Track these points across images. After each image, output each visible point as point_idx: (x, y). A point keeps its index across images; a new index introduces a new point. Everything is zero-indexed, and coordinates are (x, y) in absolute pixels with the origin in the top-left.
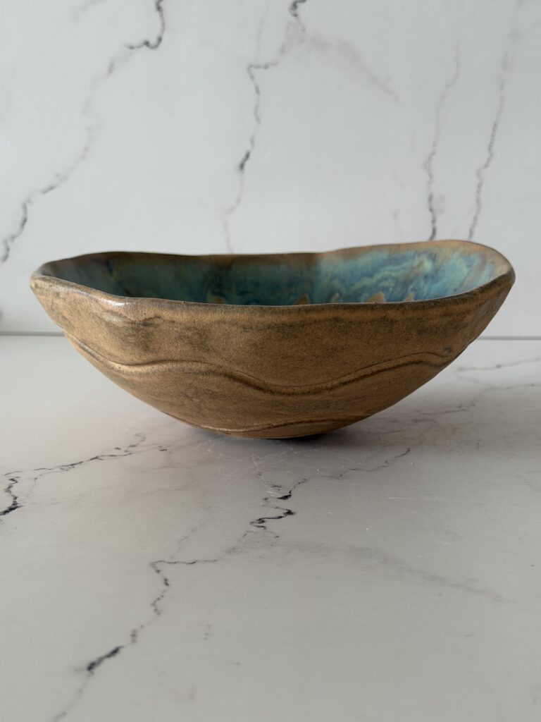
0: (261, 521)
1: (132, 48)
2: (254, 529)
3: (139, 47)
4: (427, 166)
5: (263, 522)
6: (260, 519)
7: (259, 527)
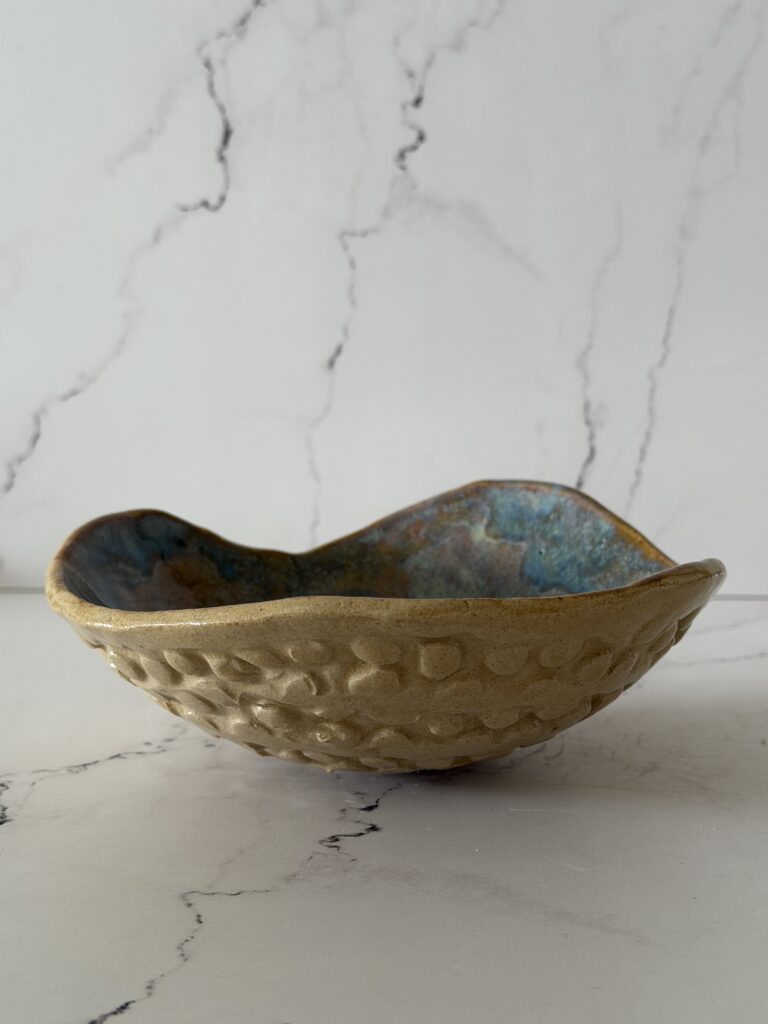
0: (335, 839)
1: (185, 209)
2: (325, 850)
3: (195, 208)
4: (581, 364)
5: (337, 840)
6: (333, 837)
7: (330, 847)
